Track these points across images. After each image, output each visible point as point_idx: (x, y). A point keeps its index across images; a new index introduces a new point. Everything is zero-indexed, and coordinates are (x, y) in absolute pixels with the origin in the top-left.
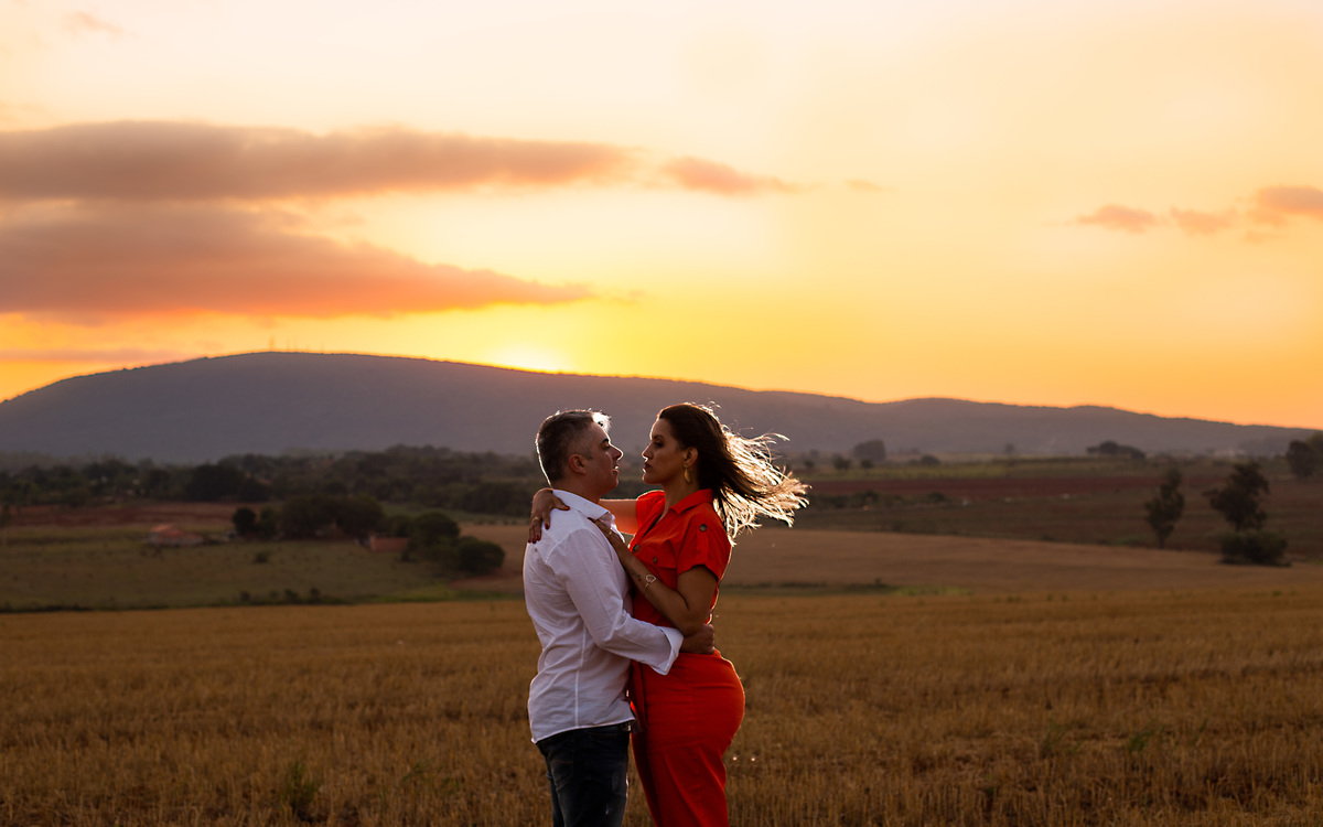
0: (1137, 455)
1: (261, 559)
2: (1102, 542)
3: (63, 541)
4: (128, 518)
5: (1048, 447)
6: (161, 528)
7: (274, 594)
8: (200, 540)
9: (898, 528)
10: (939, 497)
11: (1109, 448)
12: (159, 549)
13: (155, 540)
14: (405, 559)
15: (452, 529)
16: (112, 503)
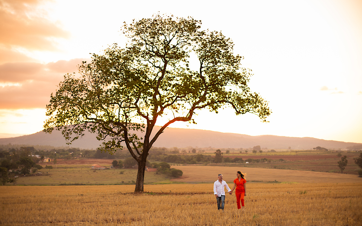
0: (327, 150)
1: (122, 173)
2: (327, 172)
3: (70, 168)
4: (83, 162)
5: (298, 148)
6: (95, 165)
7: (129, 182)
8: (105, 168)
9: (275, 168)
10: (282, 160)
11: (319, 148)
12: (95, 170)
13: (93, 168)
14: (157, 174)
15: (168, 167)
16: (76, 158)
